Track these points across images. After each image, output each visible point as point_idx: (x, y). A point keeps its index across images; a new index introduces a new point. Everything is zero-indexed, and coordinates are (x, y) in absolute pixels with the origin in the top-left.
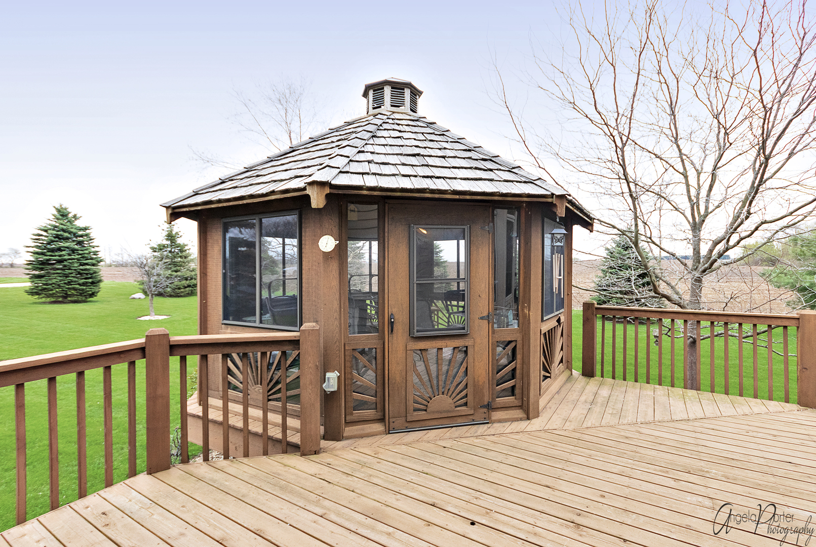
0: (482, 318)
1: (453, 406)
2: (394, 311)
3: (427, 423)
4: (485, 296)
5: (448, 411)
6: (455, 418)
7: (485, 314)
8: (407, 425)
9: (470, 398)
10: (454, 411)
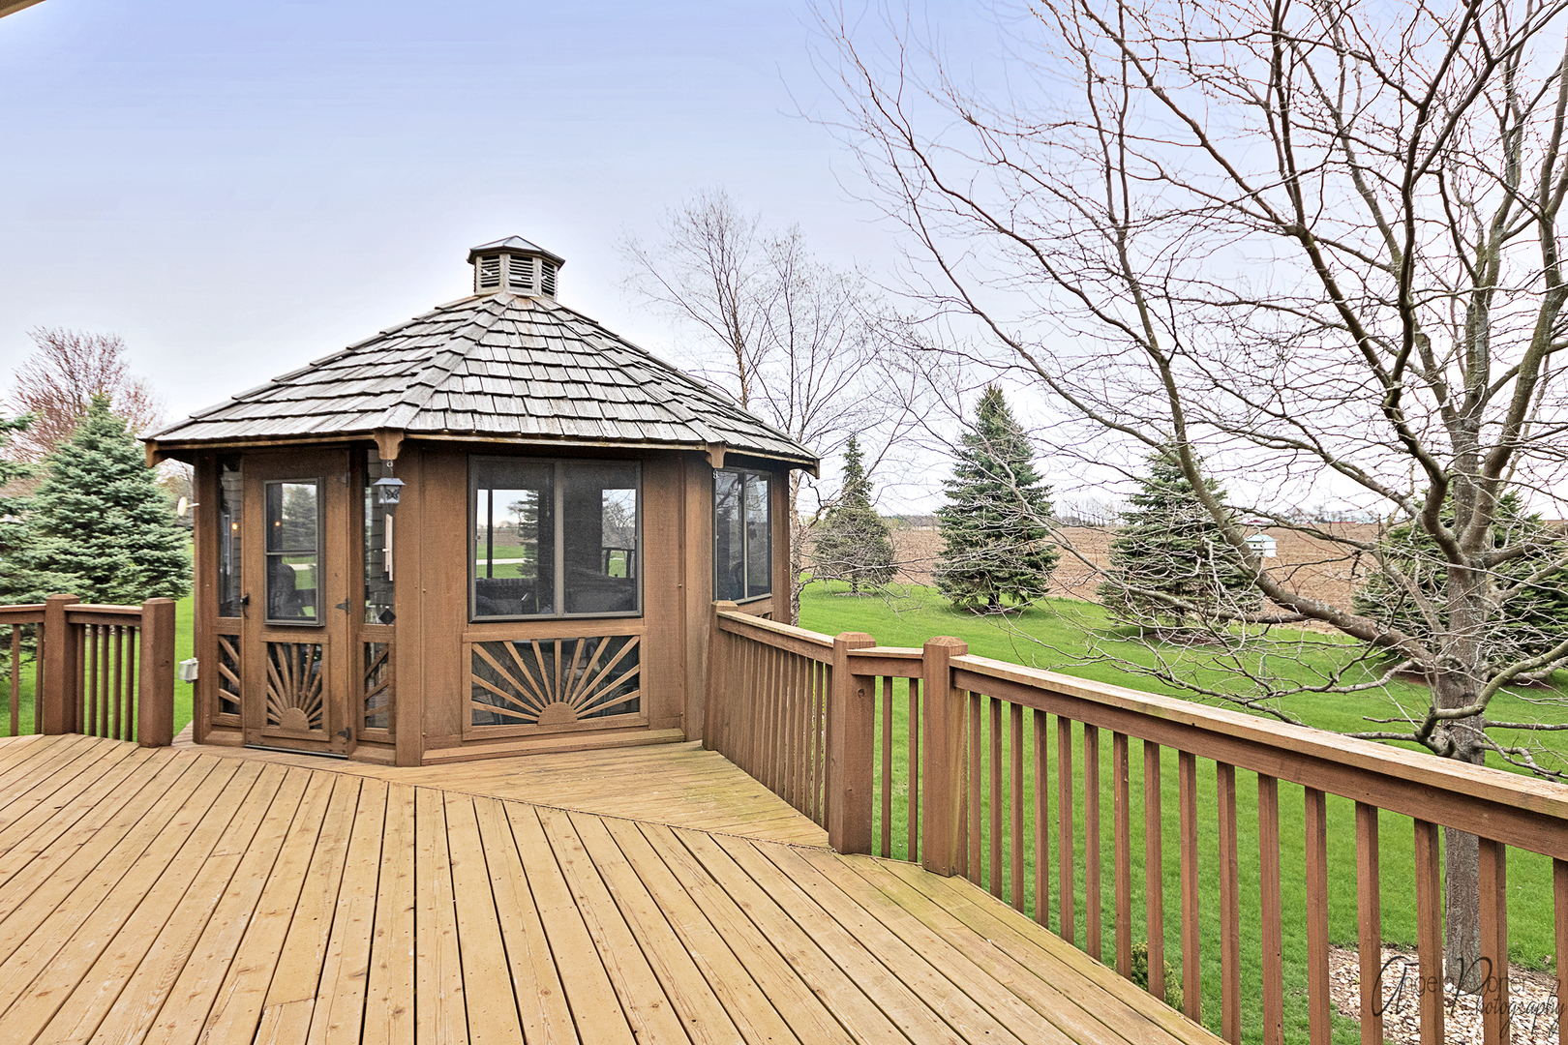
0: (339, 606)
1: (307, 725)
2: (250, 589)
3: (281, 742)
4: (342, 575)
5: (301, 731)
6: (311, 743)
7: (342, 601)
8: (262, 740)
9: (325, 719)
10: (307, 733)
